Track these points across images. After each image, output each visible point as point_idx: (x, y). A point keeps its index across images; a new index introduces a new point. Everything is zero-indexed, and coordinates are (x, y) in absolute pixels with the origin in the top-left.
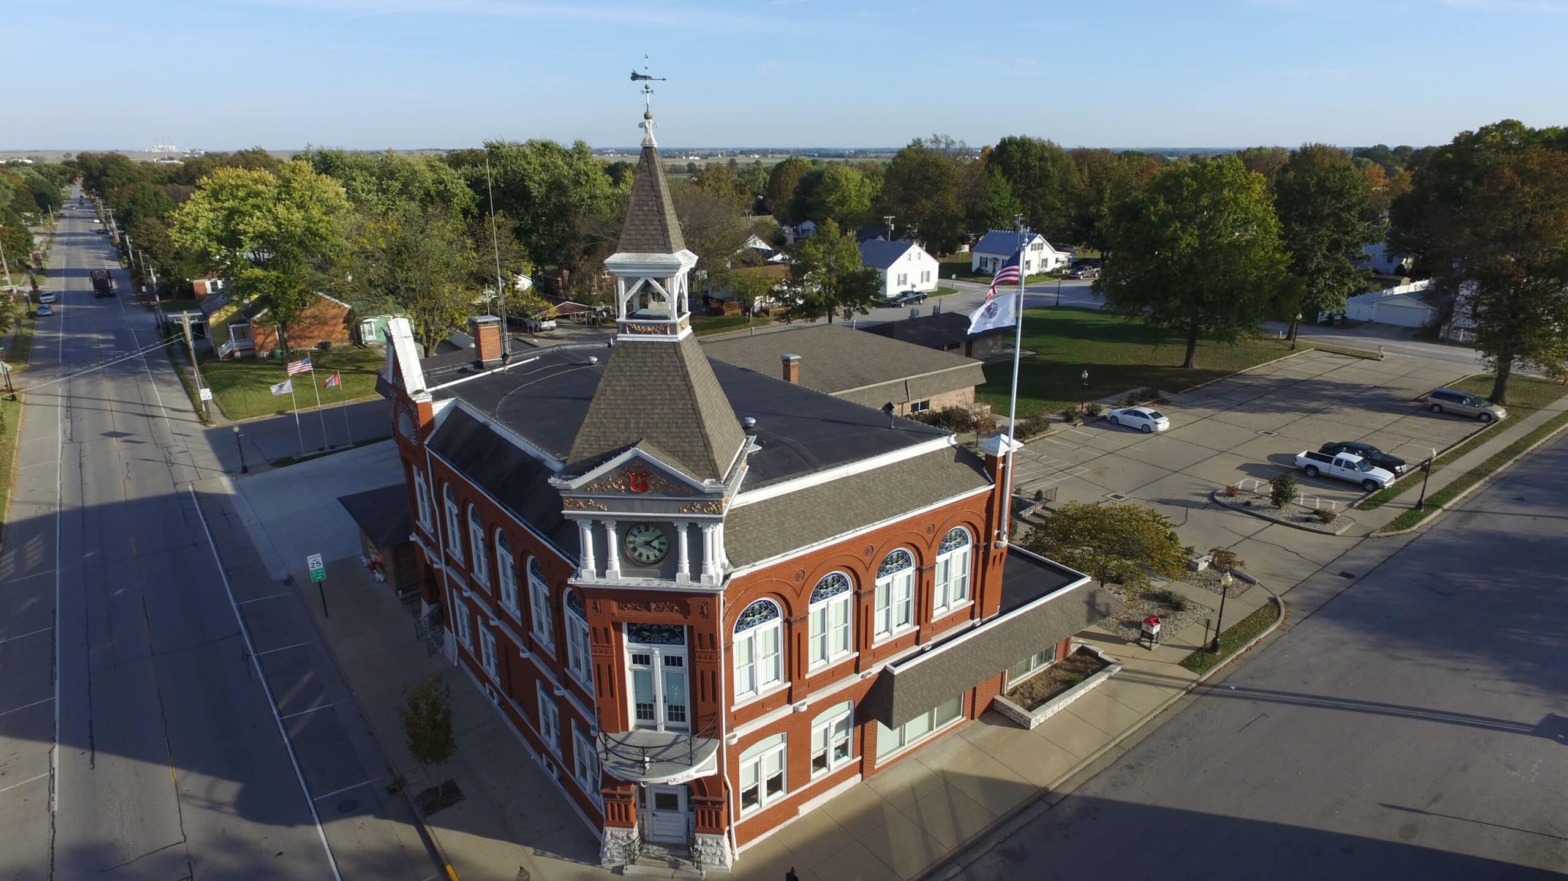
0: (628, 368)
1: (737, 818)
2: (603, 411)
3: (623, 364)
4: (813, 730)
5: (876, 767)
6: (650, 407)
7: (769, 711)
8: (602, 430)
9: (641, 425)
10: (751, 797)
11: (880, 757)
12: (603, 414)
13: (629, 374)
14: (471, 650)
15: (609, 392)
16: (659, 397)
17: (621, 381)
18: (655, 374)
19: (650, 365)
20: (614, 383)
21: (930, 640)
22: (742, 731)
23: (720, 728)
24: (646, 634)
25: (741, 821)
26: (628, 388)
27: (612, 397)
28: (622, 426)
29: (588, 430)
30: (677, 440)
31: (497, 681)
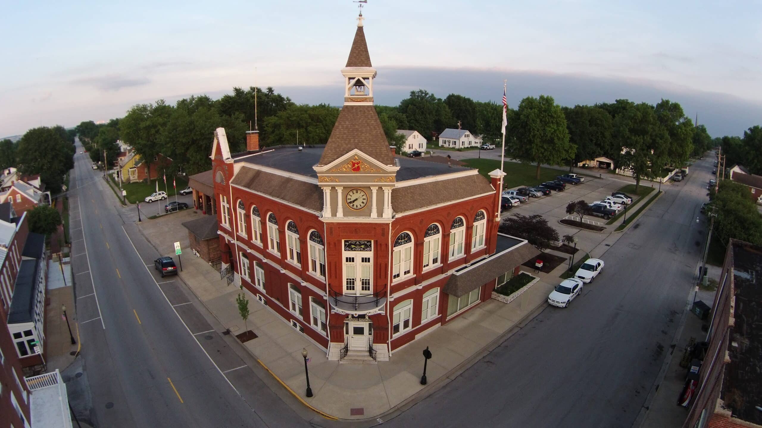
0: (349, 117)
1: (391, 338)
2: (338, 136)
3: (347, 115)
4: (423, 300)
5: (447, 320)
6: (360, 133)
7: (406, 288)
8: (337, 144)
9: (356, 141)
10: (396, 329)
11: (448, 316)
12: (338, 137)
13: (350, 119)
14: (249, 280)
15: (340, 127)
16: (364, 129)
17: (346, 122)
18: (362, 119)
19: (360, 115)
20: (343, 123)
21: (470, 262)
22: (397, 295)
23: (386, 292)
24: (353, 246)
25: (393, 339)
26: (349, 125)
27: (342, 130)
28: (347, 142)
29: (331, 144)
30: (373, 148)
31: (264, 292)
